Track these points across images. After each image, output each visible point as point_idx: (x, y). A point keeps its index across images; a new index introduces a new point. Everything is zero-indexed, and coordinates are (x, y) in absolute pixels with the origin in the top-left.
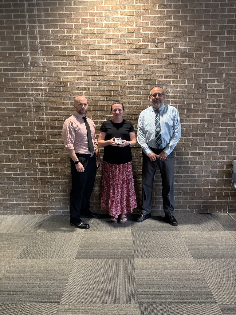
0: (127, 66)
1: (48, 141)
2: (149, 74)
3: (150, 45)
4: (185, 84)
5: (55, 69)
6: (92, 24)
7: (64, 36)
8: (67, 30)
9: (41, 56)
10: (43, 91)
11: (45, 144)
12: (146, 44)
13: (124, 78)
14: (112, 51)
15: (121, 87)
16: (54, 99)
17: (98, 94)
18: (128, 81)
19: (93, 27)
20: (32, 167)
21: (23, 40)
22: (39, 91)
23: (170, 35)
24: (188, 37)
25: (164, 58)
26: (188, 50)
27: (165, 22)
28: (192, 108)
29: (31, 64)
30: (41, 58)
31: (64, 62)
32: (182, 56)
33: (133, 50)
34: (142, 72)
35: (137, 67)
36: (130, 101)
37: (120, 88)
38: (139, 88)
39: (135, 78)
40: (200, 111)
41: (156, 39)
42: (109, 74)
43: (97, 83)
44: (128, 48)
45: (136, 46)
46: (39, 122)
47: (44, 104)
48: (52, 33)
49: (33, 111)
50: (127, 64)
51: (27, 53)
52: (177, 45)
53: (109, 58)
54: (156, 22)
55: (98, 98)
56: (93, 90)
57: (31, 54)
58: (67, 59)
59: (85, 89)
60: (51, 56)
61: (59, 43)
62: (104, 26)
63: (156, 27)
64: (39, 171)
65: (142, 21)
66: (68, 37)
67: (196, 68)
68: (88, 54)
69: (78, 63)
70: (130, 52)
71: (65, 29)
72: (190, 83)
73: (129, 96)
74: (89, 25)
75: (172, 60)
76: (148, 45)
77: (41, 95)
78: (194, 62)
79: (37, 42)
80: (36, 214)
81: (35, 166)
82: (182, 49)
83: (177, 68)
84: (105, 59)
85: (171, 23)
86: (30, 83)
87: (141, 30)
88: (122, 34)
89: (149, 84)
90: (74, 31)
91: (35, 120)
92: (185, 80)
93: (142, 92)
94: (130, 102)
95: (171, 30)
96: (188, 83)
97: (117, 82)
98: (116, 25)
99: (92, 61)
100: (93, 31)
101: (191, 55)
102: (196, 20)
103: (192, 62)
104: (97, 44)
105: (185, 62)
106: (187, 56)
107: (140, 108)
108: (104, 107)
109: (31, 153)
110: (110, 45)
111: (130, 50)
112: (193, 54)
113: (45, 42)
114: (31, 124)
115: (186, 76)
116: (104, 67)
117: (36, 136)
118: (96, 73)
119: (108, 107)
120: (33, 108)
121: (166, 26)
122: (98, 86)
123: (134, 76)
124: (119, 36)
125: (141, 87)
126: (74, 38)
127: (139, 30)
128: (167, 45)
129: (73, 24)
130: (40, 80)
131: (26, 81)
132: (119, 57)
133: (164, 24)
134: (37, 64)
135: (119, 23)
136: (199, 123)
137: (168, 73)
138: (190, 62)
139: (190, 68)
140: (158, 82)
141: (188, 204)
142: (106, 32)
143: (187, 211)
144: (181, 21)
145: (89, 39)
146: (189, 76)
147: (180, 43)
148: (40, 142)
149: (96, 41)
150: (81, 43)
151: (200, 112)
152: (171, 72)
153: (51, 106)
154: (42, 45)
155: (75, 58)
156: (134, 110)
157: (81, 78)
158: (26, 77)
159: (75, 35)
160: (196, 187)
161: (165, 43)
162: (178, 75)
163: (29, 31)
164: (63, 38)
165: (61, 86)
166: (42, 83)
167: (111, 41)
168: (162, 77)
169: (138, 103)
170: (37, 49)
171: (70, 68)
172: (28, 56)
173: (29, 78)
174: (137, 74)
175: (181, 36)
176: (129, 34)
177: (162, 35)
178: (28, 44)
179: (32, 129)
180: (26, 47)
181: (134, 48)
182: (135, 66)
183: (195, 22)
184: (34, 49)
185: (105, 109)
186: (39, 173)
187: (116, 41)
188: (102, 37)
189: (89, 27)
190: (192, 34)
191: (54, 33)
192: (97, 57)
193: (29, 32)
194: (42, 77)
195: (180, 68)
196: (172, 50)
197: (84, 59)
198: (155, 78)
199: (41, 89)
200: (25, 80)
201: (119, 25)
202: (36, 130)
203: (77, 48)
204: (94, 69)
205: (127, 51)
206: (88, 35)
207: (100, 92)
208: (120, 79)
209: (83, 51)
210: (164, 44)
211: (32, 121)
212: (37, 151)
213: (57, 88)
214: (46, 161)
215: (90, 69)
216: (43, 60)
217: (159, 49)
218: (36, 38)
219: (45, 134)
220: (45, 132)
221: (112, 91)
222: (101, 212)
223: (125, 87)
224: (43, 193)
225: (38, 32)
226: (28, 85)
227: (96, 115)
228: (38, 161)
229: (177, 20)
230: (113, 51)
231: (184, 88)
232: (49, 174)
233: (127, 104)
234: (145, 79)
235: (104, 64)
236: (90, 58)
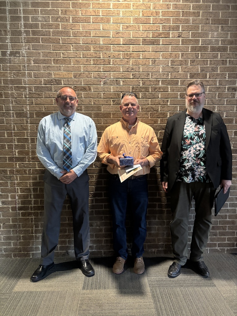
0: (140, 61)
1: (33, 158)
2: (169, 72)
3: (172, 34)
4: (215, 85)
5: (44, 61)
6: (96, 3)
7: (58, 18)
8: (62, 10)
9: (25, 43)
10: (27, 90)
11: (28, 161)
12: (167, 33)
13: (138, 76)
14: (121, 40)
15: (133, 88)
16: (42, 101)
17: (102, 96)
18: (142, 80)
19: (97, 8)
20: (10, 193)
21: (2, 21)
22: (22, 90)
23: (197, 22)
24: (220, 25)
25: (190, 51)
26: (220, 42)
27: (192, 6)
28: (224, 116)
29: (12, 54)
30: (25, 46)
31: (57, 52)
32: (213, 49)
33: (149, 39)
34: (161, 69)
35: (154, 62)
36: (144, 106)
37: (131, 89)
38: (157, 89)
39: (152, 76)
40: (234, 121)
41: (179, 26)
42: (117, 70)
43: (101, 82)
44: (142, 37)
45: (153, 34)
46: (21, 132)
47: (28, 107)
48: (41, 13)
49: (13, 117)
50: (141, 57)
51: (6, 39)
52: (206, 35)
53: (118, 49)
54: (180, 4)
55: (102, 101)
56: (95, 90)
57: (12, 40)
58: (61, 48)
59: (84, 89)
60: (39, 43)
61: (50, 26)
62: (111, 7)
63: (180, 11)
64: (19, 199)
65: (161, 2)
66: (63, 20)
67: (230, 65)
68: (90, 42)
69: (76, 55)
70: (146, 42)
71: (60, 9)
72: (223, 85)
73: (143, 100)
74: (91, 5)
75: (200, 54)
76: (169, 34)
77: (25, 96)
78: (228, 58)
79: (21, 24)
80: (14, 257)
81: (15, 191)
82: (214, 41)
83: (206, 64)
84: (112, 50)
85: (199, 7)
86: (9, 78)
87: (161, 14)
88: (136, 19)
89: (169, 84)
90: (71, 11)
91: (16, 130)
92: (216, 81)
93: (160, 94)
94: (144, 108)
95: (199, 16)
96: (220, 85)
97: (127, 80)
98: (128, 7)
99: (94, 53)
100: (97, 13)
101: (224, 49)
102: (230, 5)
103: (225, 57)
104: (101, 29)
105: (217, 57)
106: (219, 49)
107: (157, 116)
108: (110, 113)
109: (8, 174)
110: (120, 32)
111: (146, 39)
112: (227, 47)
113: (32, 24)
114: (10, 134)
115: (218, 75)
116: (111, 61)
117: (17, 151)
118: (99, 68)
119: (115, 113)
120: (13, 113)
121: (193, 11)
122: (102, 86)
123: (151, 74)
124: (132, 20)
125: (160, 88)
126: (71, 21)
127: (157, 13)
128: (194, 35)
129: (70, 2)
130: (24, 75)
131: (4, 76)
132: (131, 48)
133: (190, 8)
134: (20, 53)
135: (132, 3)
136: (233, 137)
137: (194, 71)
138: (223, 57)
139: (222, 65)
140: (181, 82)
141: (218, 241)
142: (114, 15)
143: (217, 251)
144: (212, 5)
145: (91, 22)
146: (221, 75)
147: (210, 32)
148: (22, 159)
149: (101, 26)
150: (81, 27)
151: (234, 123)
152: (198, 69)
153: (38, 110)
154: (28, 28)
155: (72, 47)
156: (149, 118)
157: (80, 75)
158: (3, 70)
159: (72, 17)
160: (228, 220)
161: (191, 32)
162: (207, 74)
163: (9, 9)
164: (57, 20)
165: (52, 85)
166: (26, 79)
167: (121, 26)
168: (187, 76)
169: (155, 109)
170: (20, 33)
171: (65, 60)
172: (8, 43)
173: (8, 71)
174: (154, 71)
175: (212, 24)
176: (145, 18)
177: (187, 21)
178: (8, 27)
179: (11, 141)
180: (5, 31)
181: (151, 37)
182: (152, 61)
183: (229, 7)
184: (16, 33)
185: (112, 117)
186: (19, 202)
187: (127, 27)
188: (108, 21)
189: (91, 7)
190: (226, 22)
191: (44, 13)
192: (101, 47)
193: (11, 12)
194: (27, 72)
195: (210, 64)
196: (201, 41)
197: (85, 49)
198: (177, 78)
199: (25, 88)
200: (3, 74)
201: (132, 6)
202: (16, 142)
203: (75, 35)
204: (98, 63)
205: (141, 40)
206: (90, 17)
207: (105, 93)
208: (131, 78)
209: (83, 38)
210: (190, 34)
211: (10, 130)
212: (17, 171)
213: (47, 87)
214: (30, 185)
215: (92, 62)
216: (29, 49)
217: (184, 40)
218: (19, 18)
219: (28, 148)
220: (28, 145)
221: (121, 92)
222: (103, 254)
223: (138, 87)
224: (24, 228)
225: (22, 11)
226: (6, 81)
227: (99, 124)
228: (19, 184)
229: (207, 3)
230: (124, 40)
231: (214, 91)
232: (33, 202)
233: (140, 111)
234: (164, 78)
235: (111, 57)
236: (92, 49)
